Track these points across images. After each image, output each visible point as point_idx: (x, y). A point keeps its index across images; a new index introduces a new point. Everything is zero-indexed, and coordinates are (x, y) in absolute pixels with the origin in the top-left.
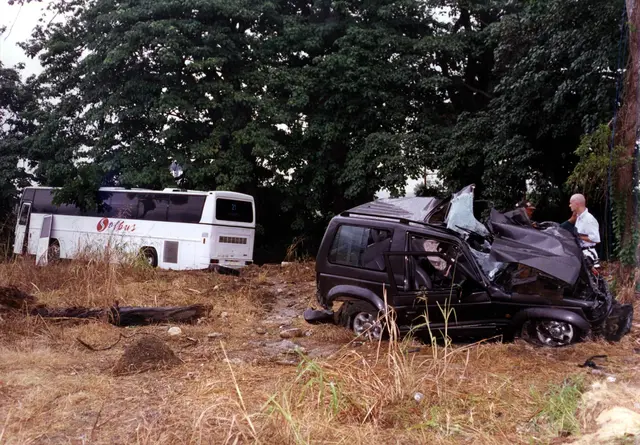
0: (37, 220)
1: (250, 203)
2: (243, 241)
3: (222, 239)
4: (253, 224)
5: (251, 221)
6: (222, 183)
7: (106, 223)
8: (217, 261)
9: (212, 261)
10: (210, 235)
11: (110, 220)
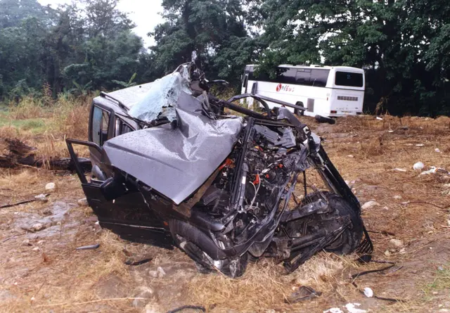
0: (250, 83)
1: (361, 75)
2: (356, 99)
3: (339, 98)
4: (363, 88)
5: (361, 86)
6: (346, 61)
7: (280, 86)
8: (335, 112)
9: (332, 112)
10: (331, 94)
11: (283, 85)
